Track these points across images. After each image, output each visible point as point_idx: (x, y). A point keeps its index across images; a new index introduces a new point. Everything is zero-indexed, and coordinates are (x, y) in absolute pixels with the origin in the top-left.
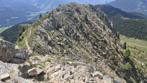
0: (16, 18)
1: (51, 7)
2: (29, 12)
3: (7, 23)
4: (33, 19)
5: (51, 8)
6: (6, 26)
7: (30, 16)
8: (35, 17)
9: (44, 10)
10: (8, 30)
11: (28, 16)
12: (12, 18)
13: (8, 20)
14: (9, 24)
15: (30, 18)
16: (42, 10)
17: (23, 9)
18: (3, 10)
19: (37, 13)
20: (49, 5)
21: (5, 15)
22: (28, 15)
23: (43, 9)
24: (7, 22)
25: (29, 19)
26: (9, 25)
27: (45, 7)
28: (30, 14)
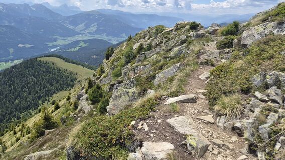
0: (28, 46)
1: (96, 29)
2: (54, 37)
3: (10, 56)
4: (60, 51)
5: (96, 31)
6: (7, 61)
7: (55, 44)
8: (65, 46)
9: (82, 34)
10: (15, 67)
11: (50, 44)
12: (20, 46)
13: (11, 51)
14: (12, 57)
15: (55, 48)
16: (78, 34)
17: (42, 31)
18: (2, 30)
19: (69, 39)
20: (94, 26)
21: (7, 40)
22: (52, 42)
23: (81, 32)
24: (9, 52)
25: (52, 50)
26: (12, 60)
27: (85, 29)
28: (55, 40)
